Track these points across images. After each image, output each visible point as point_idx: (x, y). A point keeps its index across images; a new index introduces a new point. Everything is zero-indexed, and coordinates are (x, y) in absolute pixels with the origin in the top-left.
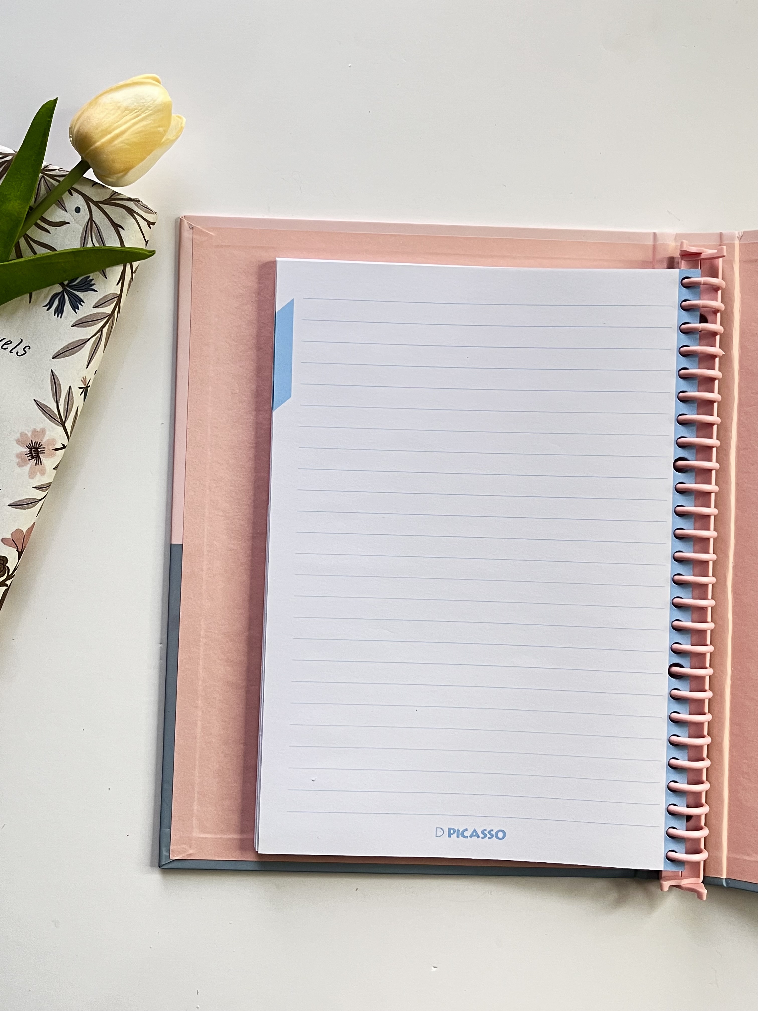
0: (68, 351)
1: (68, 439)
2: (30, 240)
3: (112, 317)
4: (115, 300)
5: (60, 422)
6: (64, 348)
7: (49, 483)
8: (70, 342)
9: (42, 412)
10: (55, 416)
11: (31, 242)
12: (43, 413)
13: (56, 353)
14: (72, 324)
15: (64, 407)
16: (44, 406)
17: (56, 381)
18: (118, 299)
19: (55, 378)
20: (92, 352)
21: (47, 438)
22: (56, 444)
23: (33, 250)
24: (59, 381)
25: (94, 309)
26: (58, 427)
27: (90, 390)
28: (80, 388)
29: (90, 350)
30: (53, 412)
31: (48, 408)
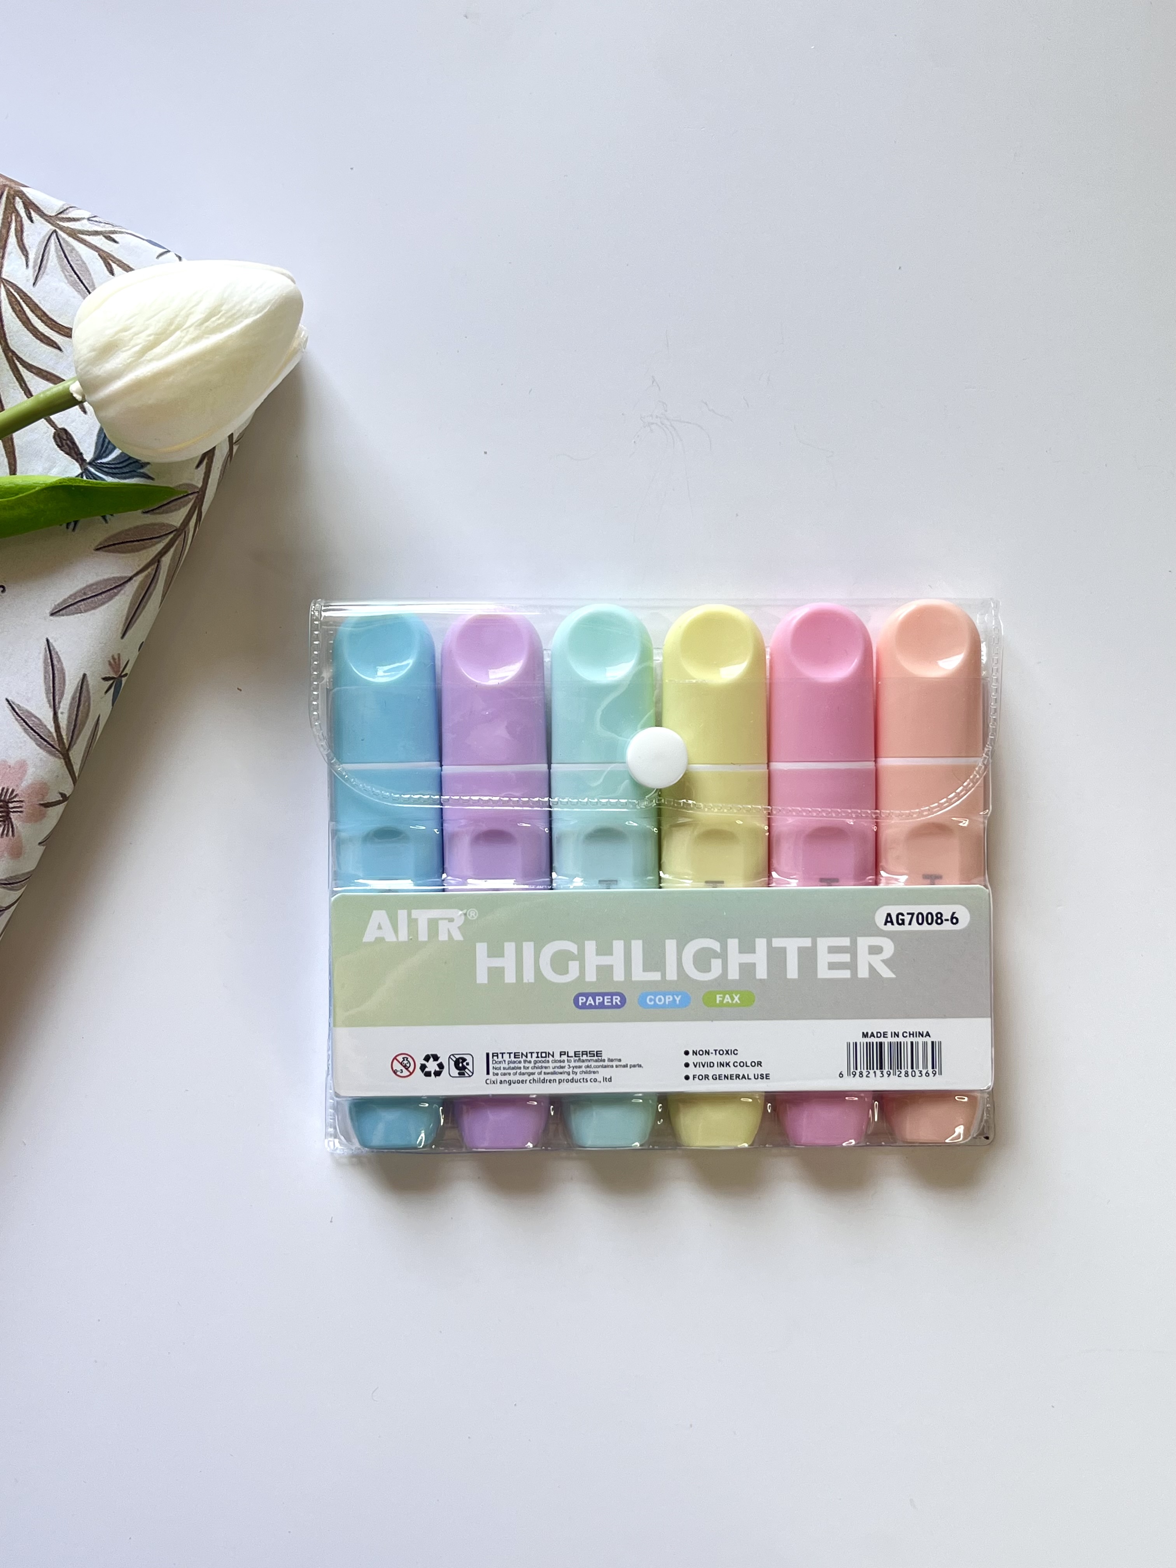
0: (85, 602)
1: (74, 782)
2: (18, 363)
3: (184, 534)
4: (191, 500)
5: (57, 747)
6: (75, 595)
7: (28, 873)
8: (91, 581)
9: (22, 726)
10: (49, 737)
11: (20, 367)
12: (25, 729)
13: (58, 604)
14: (96, 544)
15: (69, 717)
16: (27, 714)
17: (55, 663)
18: (197, 497)
19: (54, 656)
20: (134, 605)
21: (30, 781)
22: (47, 793)
23: (24, 385)
24: (62, 664)
25: (146, 515)
26: (52, 759)
27: (125, 683)
28: (105, 679)
29: (131, 603)
30: (45, 726)
31: (34, 719)
